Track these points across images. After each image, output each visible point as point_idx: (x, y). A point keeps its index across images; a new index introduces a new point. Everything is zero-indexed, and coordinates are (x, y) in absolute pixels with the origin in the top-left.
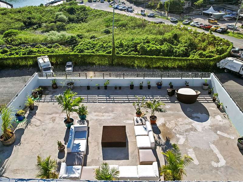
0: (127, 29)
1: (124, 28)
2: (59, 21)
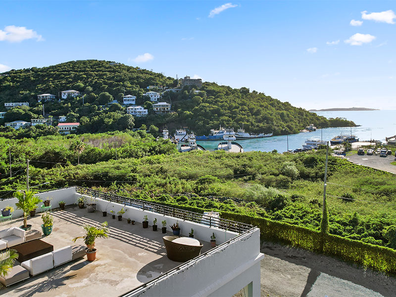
0: (390, 200)
1: (385, 197)
2: (283, 174)
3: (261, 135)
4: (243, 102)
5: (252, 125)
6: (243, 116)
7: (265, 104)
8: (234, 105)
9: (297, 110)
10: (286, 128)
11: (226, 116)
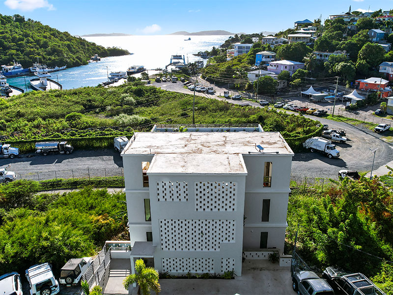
0: (207, 113)
2: (125, 104)
3: (57, 68)
4: (26, 33)
5: (44, 58)
6: (32, 50)
7: (48, 34)
8: (18, 37)
9: (78, 40)
10: (76, 59)
11: (13, 49)
